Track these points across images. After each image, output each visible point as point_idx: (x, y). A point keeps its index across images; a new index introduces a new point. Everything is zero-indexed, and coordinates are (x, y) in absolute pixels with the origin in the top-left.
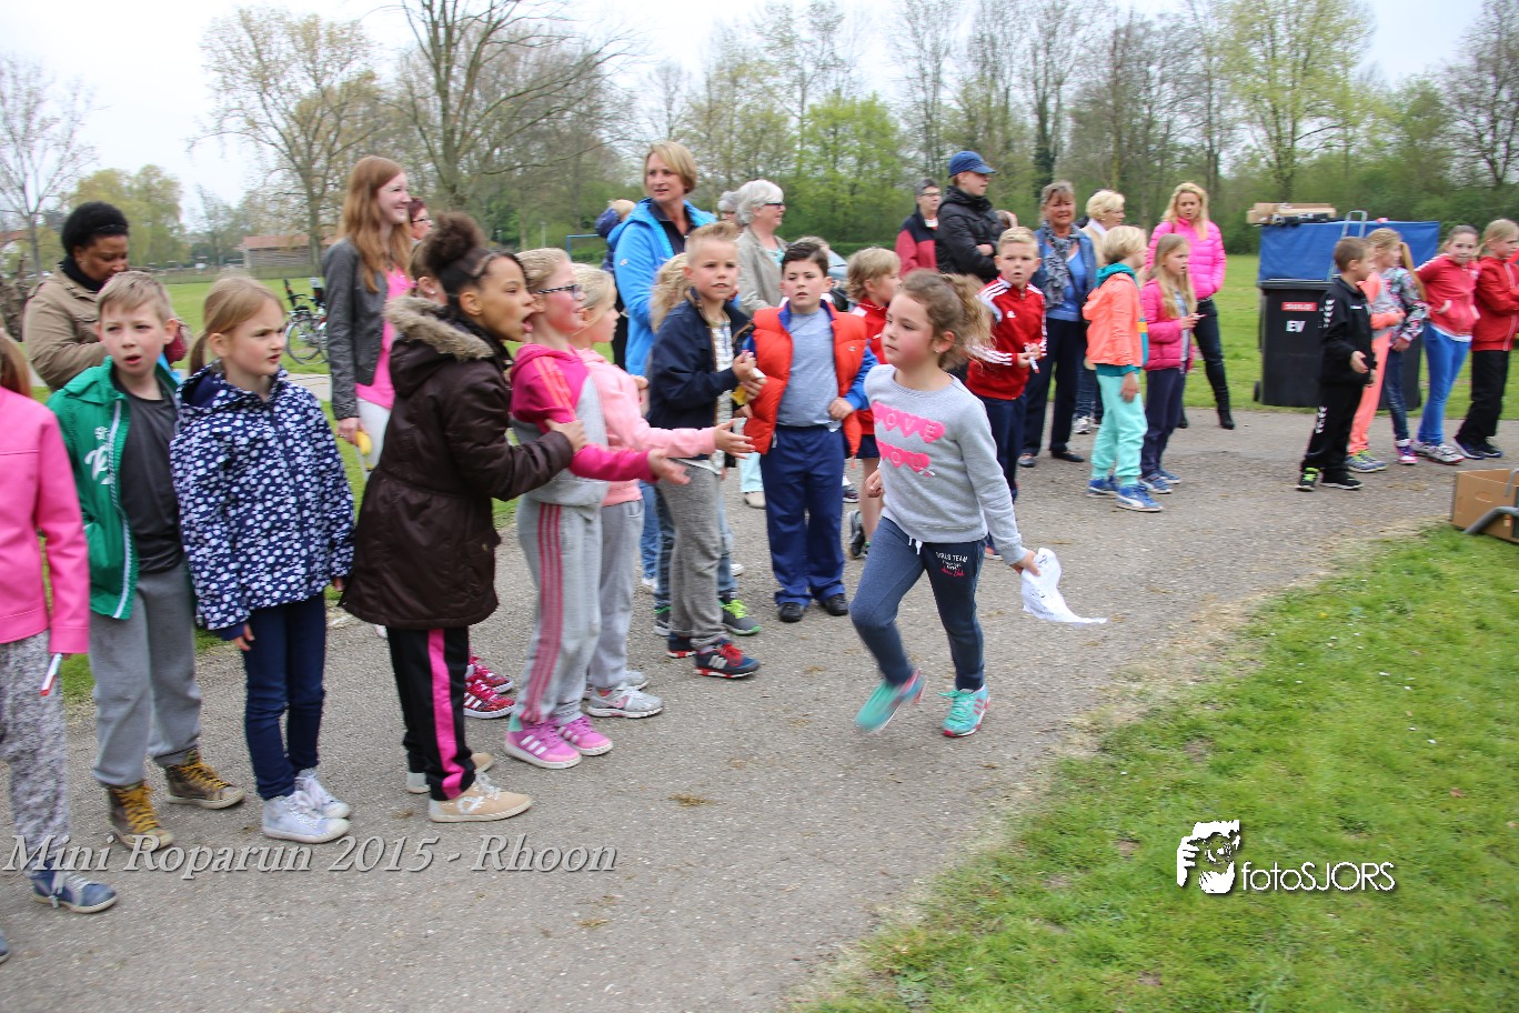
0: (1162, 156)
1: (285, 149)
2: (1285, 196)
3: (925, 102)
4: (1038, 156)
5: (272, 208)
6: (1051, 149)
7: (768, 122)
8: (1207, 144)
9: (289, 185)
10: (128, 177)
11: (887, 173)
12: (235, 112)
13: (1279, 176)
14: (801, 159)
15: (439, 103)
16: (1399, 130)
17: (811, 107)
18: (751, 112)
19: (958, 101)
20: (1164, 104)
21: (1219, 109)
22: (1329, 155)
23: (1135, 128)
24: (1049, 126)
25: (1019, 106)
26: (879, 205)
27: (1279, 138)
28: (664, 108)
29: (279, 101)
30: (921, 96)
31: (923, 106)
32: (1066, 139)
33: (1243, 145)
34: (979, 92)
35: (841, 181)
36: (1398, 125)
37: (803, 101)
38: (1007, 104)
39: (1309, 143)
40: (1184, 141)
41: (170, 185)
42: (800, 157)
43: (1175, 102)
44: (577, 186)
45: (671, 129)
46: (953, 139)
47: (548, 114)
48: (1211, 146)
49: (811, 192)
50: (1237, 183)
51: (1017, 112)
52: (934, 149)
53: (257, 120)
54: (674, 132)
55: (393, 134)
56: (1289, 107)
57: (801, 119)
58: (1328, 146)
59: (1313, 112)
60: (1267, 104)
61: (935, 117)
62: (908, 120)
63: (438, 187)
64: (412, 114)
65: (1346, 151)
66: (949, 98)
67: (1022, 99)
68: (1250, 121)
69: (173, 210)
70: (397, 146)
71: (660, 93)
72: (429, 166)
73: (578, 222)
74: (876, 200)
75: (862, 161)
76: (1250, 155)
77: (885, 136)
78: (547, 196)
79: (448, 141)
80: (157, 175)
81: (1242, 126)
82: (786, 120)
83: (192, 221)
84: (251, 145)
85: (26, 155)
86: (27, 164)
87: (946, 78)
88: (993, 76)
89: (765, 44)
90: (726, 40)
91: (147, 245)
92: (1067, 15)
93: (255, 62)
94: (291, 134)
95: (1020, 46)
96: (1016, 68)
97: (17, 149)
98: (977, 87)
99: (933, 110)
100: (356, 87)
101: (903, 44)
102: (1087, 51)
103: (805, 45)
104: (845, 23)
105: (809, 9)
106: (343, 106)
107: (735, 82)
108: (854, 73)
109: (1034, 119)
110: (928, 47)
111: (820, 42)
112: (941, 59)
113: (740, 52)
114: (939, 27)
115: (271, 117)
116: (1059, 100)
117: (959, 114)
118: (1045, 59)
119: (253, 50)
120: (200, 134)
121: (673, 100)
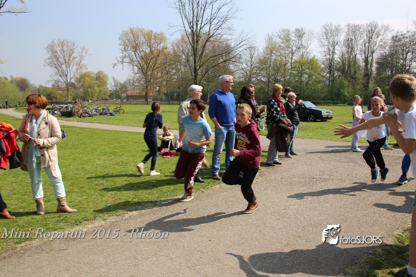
1: (140, 68)
3: (330, 58)
4: (365, 75)
5: (136, 84)
6: (369, 73)
7: (281, 63)
9: (141, 78)
10: (93, 74)
11: (317, 80)
12: (128, 57)
14: (291, 76)
17: (295, 60)
18: (276, 61)
19: (340, 58)
24: (369, 66)
25: (359, 60)
28: (250, 59)
29: (140, 54)
30: (328, 57)
31: (329, 60)
32: (374, 70)
35: (303, 82)
37: (292, 58)
38: (355, 59)
41: (105, 76)
42: (291, 74)
45: (251, 66)
51: (359, 62)
53: (133, 59)
54: (253, 66)
57: (291, 63)
61: (332, 63)
62: (324, 64)
66: (337, 57)
67: (360, 58)
69: (105, 83)
71: (249, 55)
74: (314, 88)
75: (310, 76)
77: (317, 69)
80: (102, 74)
82: (287, 63)
83: (110, 86)
84: (131, 67)
85: (68, 67)
86: (68, 69)
87: (336, 51)
88: (351, 51)
89: (281, 41)
90: (270, 40)
91: (98, 93)
92: (376, 32)
93: (134, 43)
94: (142, 64)
95: (360, 42)
96: (359, 49)
97: (66, 65)
98: (346, 54)
99: (332, 61)
100: (161, 51)
101: (323, 41)
102: (382, 43)
103: (293, 41)
104: (306, 35)
105: (295, 31)
106: (158, 56)
107: (271, 52)
108: (308, 50)
109: (364, 64)
110: (331, 42)
111: (298, 41)
112: (335, 46)
113: (274, 43)
114: (335, 36)
115: (137, 58)
116: (372, 58)
117: (340, 62)
118: (368, 46)
119: (133, 39)
120: (117, 63)
121: (252, 57)
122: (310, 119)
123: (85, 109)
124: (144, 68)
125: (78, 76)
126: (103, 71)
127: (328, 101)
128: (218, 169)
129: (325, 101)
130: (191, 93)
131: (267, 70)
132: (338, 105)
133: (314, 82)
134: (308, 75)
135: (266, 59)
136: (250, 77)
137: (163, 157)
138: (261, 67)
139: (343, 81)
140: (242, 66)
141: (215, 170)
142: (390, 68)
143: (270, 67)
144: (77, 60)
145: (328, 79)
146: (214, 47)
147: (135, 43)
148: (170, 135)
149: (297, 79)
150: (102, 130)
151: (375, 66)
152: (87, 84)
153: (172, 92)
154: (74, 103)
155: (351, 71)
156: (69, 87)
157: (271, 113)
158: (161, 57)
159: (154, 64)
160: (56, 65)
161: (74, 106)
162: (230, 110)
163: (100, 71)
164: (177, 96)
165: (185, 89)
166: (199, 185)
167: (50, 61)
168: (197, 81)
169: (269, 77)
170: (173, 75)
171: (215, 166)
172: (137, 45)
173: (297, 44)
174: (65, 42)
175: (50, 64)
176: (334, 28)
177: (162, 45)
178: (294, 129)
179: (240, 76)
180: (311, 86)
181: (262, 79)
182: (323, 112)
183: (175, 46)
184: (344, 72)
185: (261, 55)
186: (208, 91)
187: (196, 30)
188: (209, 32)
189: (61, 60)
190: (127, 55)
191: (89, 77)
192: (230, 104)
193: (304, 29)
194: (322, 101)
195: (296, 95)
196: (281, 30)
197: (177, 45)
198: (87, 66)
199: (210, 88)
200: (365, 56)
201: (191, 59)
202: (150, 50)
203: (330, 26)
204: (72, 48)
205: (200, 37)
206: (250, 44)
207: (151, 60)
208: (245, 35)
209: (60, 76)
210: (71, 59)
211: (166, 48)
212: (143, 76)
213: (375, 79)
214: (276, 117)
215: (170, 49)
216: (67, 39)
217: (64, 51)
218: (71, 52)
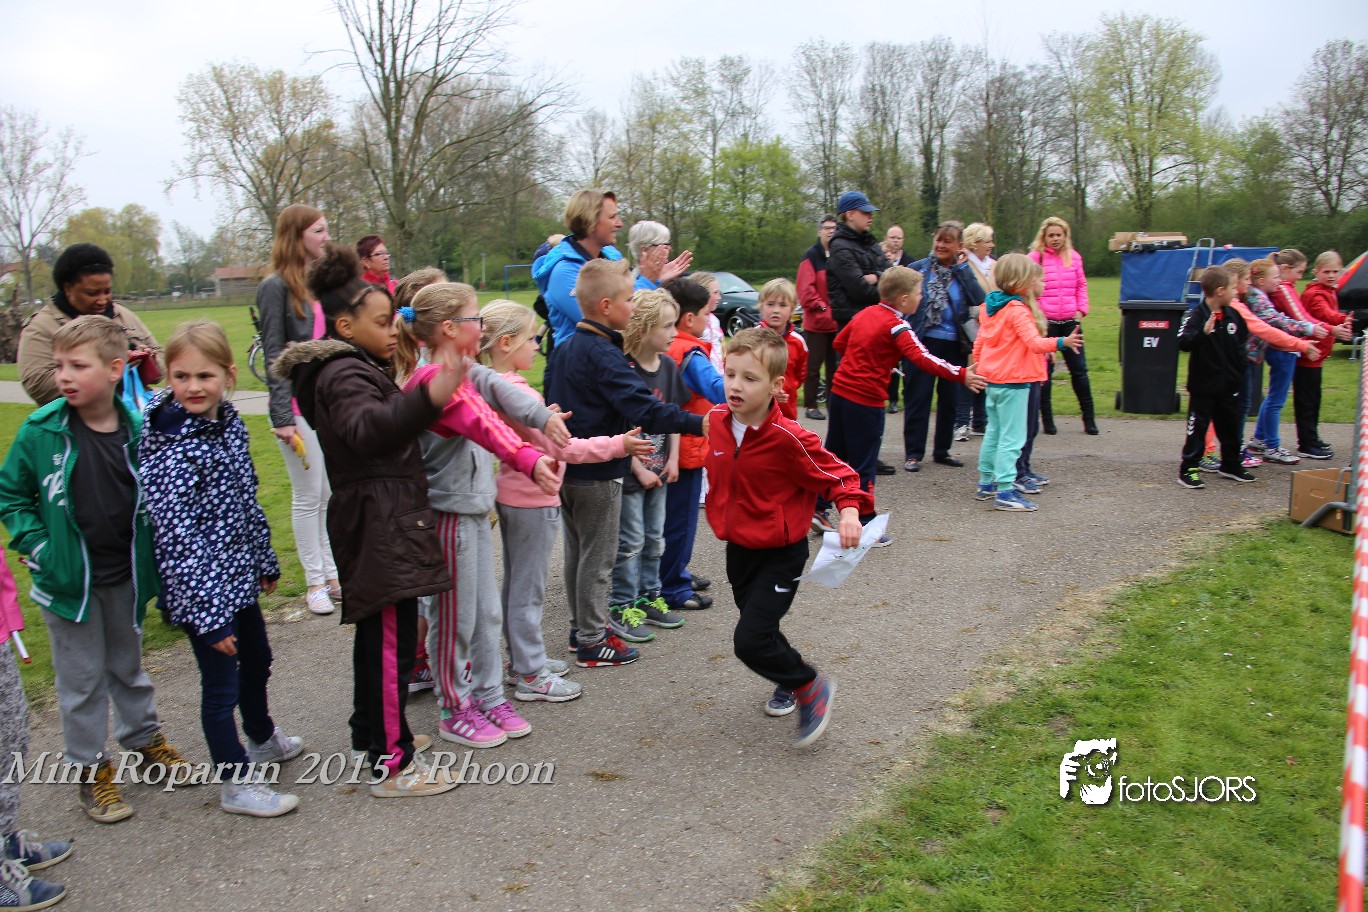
0: (1035, 193)
1: (253, 190)
2: (1145, 226)
3: (824, 144)
4: (924, 192)
5: (241, 243)
6: (936, 186)
7: (683, 161)
8: (1074, 179)
9: (256, 222)
10: (112, 215)
11: (790, 208)
12: (209, 157)
13: (1139, 207)
14: (713, 196)
15: (389, 148)
16: (1244, 166)
17: (722, 149)
18: (669, 155)
19: (852, 143)
20: (1036, 144)
21: (1084, 149)
22: (1183, 187)
23: (1010, 166)
24: (934, 164)
25: (907, 147)
26: (783, 236)
27: (1138, 174)
28: (590, 151)
29: (247, 147)
30: (819, 139)
31: (821, 148)
32: (949, 177)
33: (1107, 180)
34: (870, 136)
35: (749, 216)
36: (1243, 162)
37: (714, 145)
38: (896, 146)
39: (1166, 178)
40: (1054, 176)
41: (149, 222)
42: (713, 194)
43: (1045, 143)
44: (514, 222)
45: (597, 170)
46: (849, 177)
47: (487, 158)
48: (1078, 181)
49: (723, 226)
50: (1102, 214)
51: (906, 153)
52: (832, 186)
53: (228, 164)
54: (600, 173)
55: (349, 176)
56: (1146, 145)
57: (713, 161)
58: (1182, 180)
59: (1167, 150)
60: (1127, 144)
61: (832, 158)
62: (808, 161)
63: (389, 223)
64: (365, 157)
65: (1198, 184)
66: (844, 140)
67: (909, 141)
68: (1113, 160)
69: (152, 244)
70: (352, 187)
71: (587, 138)
72: (381, 205)
73: (515, 253)
74: (780, 232)
75: (767, 198)
76: (1114, 189)
77: (788, 175)
78: (486, 230)
79: (397, 183)
80: (138, 213)
81: (1106, 163)
82: (700, 161)
83: (169, 253)
84: (222, 187)
86: (22, 204)
87: (841, 123)
88: (884, 121)
89: (681, 95)
91: (129, 275)
92: (948, 67)
93: (226, 113)
94: (259, 177)
95: (907, 98)
96: (903, 114)
97: (14, 191)
98: (871, 134)
99: (830, 151)
100: (318, 134)
101: (803, 94)
102: (966, 98)
103: (716, 95)
104: (751, 75)
105: (719, 64)
106: (305, 152)
107: (653, 128)
108: (760, 119)
109: (921, 158)
110: (825, 96)
111: (729, 92)
112: (837, 106)
113: (659, 102)
114: (835, 78)
115: (240, 161)
116: (942, 142)
117: (854, 155)
118: (930, 106)
119: (225, 102)
120: (177, 177)
121: (598, 144)
124: (264, 190)
125: (62, 225)
134: (763, 194)
135: (637, 150)
138: (625, 174)
143: (650, 173)
144: (49, 173)
145: (823, 205)
147: (231, 112)
149: (732, 208)
151: (951, 164)
155: (884, 181)
158: (316, 155)
159: (296, 177)
163: (131, 206)
172: (236, 118)
173: (728, 101)
176: (831, 55)
177: (317, 115)
180: (773, 228)
184: (866, 182)
185: (623, 138)
191: (96, 225)
193: (745, 58)
196: (677, 61)
198: (85, 193)
200: (922, 135)
202: (280, 127)
203: (820, 47)
204: (28, 134)
207: (285, 163)
210: (30, 172)
211: (329, 125)
212: (264, 216)
215: (345, 127)
218: (28, 148)
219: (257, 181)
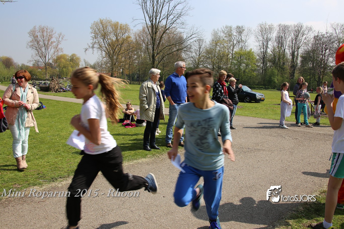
1: (108, 53)
4: (291, 66)
6: (295, 65)
7: (224, 54)
9: (107, 61)
10: (68, 56)
11: (253, 68)
17: (235, 52)
18: (220, 52)
19: (272, 52)
20: (326, 55)
23: (318, 61)
24: (295, 59)
25: (287, 54)
28: (198, 49)
29: (107, 41)
30: (262, 50)
31: (263, 53)
32: (299, 63)
35: (241, 70)
37: (233, 50)
38: (284, 53)
40: (331, 64)
41: (78, 59)
42: (231, 63)
52: (265, 63)
53: (102, 46)
54: (200, 55)
57: (232, 54)
61: (266, 55)
62: (259, 56)
66: (269, 51)
67: (288, 52)
71: (198, 46)
74: (250, 75)
75: (247, 65)
77: (253, 60)
79: (154, 55)
80: (75, 56)
82: (229, 54)
84: (100, 51)
85: (47, 49)
86: (47, 52)
87: (269, 46)
88: (281, 46)
89: (225, 36)
90: (215, 34)
91: (71, 72)
92: (301, 32)
94: (109, 49)
95: (289, 39)
96: (287, 45)
97: (45, 48)
98: (277, 49)
99: (265, 54)
100: (126, 39)
101: (259, 37)
102: (306, 41)
103: (234, 36)
104: (245, 31)
105: (236, 28)
106: (122, 44)
107: (216, 44)
108: (246, 44)
109: (291, 57)
110: (265, 38)
111: (238, 36)
112: (268, 41)
113: (218, 37)
114: (268, 33)
115: (105, 45)
116: (298, 53)
117: (272, 55)
118: (295, 42)
119: (103, 29)
120: (88, 48)
121: (201, 48)
122: (246, 100)
123: (61, 85)
124: (111, 53)
125: (55, 58)
126: (76, 54)
127: (261, 86)
128: (171, 138)
129: (259, 86)
130: (151, 75)
131: (212, 58)
132: (269, 90)
133: (250, 70)
134: (245, 64)
135: (211, 50)
136: (198, 64)
137: (125, 128)
138: (208, 56)
139: (273, 70)
140: (192, 54)
141: (168, 140)
142: (311, 61)
143: (214, 56)
144: (54, 44)
145: (262, 68)
146: (169, 38)
147: (104, 32)
148: (132, 109)
149: (236, 67)
150: (75, 103)
151: (299, 59)
152: (62, 65)
153: (133, 74)
154: (51, 80)
155: (280, 63)
156: (47, 67)
157: (216, 94)
158: (125, 45)
159: (119, 50)
160: (36, 48)
161: (51, 82)
162: (182, 90)
163: (74, 54)
164: (137, 77)
165: (144, 71)
166: (155, 151)
167: (31, 44)
168: (154, 65)
169: (213, 64)
170: (135, 60)
171: (169, 136)
172: (105, 33)
173: (238, 38)
174: (45, 29)
175: (32, 46)
176: (268, 27)
177: (126, 34)
178: (234, 108)
179: (190, 63)
180: (248, 74)
181: (208, 66)
182: (257, 95)
183: (137, 36)
184: (275, 63)
185: (208, 46)
186: (163, 74)
187: (155, 23)
188: (166, 25)
189: (41, 43)
190: (97, 42)
191: (64, 58)
192: (183, 85)
193: (243, 27)
194: (256, 86)
195: (236, 80)
196: (224, 27)
197: (138, 35)
198: (63, 50)
199: (165, 72)
200: (292, 51)
201: (150, 47)
202: (116, 38)
203: (265, 25)
204: (50, 33)
205: (158, 29)
206: (199, 37)
207: (117, 46)
208: (195, 29)
209: (40, 56)
210: (50, 43)
211: (129, 37)
212: (110, 60)
213: (300, 70)
214: (220, 98)
215: (133, 38)
216: (47, 27)
217: (43, 36)
218: (50, 37)
219: (108, 50)
